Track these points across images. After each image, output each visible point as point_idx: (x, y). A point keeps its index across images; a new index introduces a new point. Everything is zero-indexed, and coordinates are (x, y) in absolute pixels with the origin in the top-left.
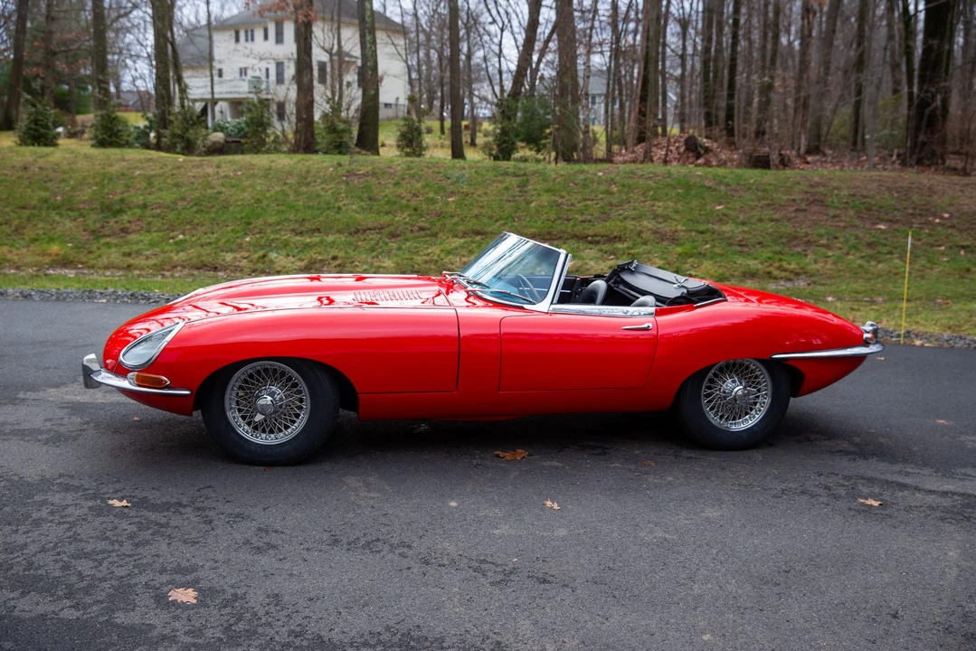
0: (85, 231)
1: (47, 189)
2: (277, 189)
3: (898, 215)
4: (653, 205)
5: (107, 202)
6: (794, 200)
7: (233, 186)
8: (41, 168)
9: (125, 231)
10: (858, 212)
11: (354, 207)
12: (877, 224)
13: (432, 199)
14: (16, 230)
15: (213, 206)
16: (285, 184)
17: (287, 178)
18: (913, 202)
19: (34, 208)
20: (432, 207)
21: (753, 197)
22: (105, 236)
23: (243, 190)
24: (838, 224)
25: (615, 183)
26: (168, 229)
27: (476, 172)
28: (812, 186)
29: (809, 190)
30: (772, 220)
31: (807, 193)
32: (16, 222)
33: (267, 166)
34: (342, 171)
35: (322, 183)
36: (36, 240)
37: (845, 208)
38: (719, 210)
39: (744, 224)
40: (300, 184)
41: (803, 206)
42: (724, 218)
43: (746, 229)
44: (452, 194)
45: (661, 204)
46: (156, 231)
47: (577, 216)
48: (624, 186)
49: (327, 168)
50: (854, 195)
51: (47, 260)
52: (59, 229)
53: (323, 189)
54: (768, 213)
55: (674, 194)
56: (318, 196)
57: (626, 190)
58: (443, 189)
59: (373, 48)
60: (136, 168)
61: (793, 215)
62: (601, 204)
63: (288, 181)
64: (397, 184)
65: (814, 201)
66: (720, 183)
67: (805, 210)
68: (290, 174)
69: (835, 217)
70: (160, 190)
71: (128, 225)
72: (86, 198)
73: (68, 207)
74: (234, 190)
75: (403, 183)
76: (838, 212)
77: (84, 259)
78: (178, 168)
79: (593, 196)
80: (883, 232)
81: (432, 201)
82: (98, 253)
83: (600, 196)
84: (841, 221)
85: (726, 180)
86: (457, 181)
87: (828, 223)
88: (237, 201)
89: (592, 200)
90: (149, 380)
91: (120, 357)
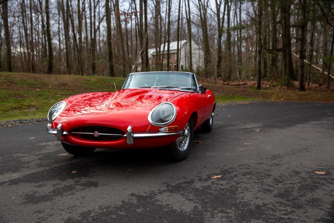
3: (39, 86)
6: (4, 82)
10: (27, 85)
28: (6, 77)
30: (3, 89)
31: (6, 79)
37: (23, 84)
41: (9, 84)
61: (8, 87)
65: (11, 82)
67: (11, 85)
69: (22, 87)
80: (40, 91)
87: (22, 89)
90: (173, 129)
91: (151, 122)
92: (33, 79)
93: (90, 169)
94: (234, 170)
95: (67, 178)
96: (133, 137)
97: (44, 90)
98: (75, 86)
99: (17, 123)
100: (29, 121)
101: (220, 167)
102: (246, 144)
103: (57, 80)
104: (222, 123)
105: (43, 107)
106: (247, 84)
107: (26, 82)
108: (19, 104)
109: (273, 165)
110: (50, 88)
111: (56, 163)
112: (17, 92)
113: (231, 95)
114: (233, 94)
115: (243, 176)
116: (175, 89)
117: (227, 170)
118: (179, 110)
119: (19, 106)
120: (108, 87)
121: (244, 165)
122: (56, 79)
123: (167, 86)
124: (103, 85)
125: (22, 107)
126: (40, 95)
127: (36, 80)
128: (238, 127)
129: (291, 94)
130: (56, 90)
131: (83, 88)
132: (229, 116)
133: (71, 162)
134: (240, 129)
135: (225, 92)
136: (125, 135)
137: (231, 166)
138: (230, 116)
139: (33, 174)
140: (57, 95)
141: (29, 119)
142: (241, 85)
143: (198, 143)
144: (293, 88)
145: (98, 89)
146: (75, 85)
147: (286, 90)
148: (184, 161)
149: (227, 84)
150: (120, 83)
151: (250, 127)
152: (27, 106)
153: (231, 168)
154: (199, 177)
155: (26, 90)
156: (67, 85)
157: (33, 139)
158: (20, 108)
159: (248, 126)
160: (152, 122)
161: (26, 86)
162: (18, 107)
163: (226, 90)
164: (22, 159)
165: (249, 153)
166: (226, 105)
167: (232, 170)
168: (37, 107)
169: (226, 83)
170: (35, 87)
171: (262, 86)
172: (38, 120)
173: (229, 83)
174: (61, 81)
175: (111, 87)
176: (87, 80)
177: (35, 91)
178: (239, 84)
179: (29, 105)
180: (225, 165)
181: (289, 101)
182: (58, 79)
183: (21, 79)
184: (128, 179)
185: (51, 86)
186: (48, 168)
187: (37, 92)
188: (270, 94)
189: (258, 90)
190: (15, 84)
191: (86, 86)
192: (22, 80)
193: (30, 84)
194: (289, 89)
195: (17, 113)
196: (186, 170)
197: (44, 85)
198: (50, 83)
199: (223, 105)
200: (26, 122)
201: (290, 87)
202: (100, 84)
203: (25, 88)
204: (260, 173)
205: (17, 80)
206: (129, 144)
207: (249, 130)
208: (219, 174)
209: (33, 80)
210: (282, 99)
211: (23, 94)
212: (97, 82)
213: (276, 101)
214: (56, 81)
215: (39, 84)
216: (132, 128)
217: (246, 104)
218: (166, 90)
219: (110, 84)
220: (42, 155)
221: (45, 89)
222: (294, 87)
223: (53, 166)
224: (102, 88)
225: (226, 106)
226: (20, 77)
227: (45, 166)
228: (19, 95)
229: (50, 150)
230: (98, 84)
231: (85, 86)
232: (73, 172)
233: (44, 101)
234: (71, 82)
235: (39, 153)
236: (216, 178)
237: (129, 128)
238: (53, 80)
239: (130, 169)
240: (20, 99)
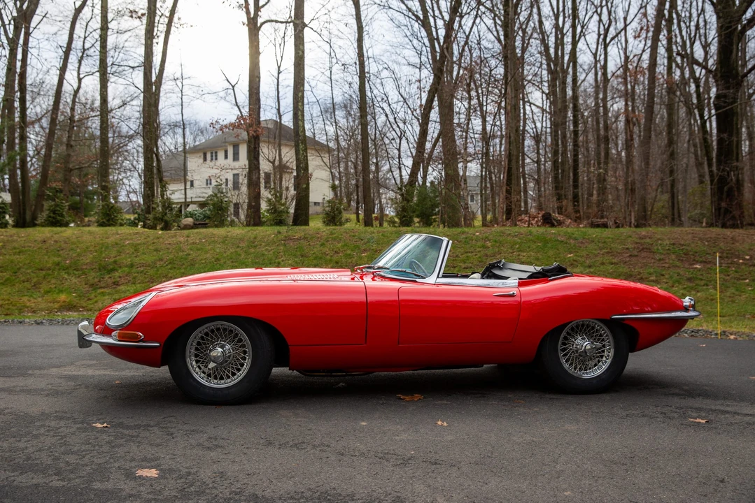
0: (86, 284)
1: (59, 256)
2: (233, 250)
3: (710, 258)
4: (519, 255)
5: (103, 263)
6: (627, 249)
7: (198, 250)
8: (56, 241)
9: (116, 284)
10: (678, 256)
11: (290, 262)
12: (694, 264)
13: (350, 255)
14: (35, 285)
15: (183, 264)
16: (238, 247)
17: (240, 243)
18: (721, 248)
19: (49, 269)
20: (350, 261)
21: (596, 247)
22: (101, 288)
23: (206, 252)
24: (664, 265)
25: (489, 240)
26: (148, 281)
27: (382, 235)
28: (641, 238)
29: (638, 241)
31: (637, 243)
32: (35, 280)
33: (225, 235)
34: (280, 237)
35: (266, 246)
36: (49, 292)
37: (668, 253)
38: (570, 257)
39: (590, 267)
40: (249, 247)
41: (635, 253)
42: (575, 263)
43: (592, 270)
44: (365, 251)
45: (525, 254)
46: (139, 283)
47: (461, 264)
48: (496, 241)
49: (269, 235)
50: (674, 244)
51: (56, 305)
52: (67, 283)
53: (267, 250)
54: (607, 259)
55: (534, 247)
56: (263, 255)
57: (497, 245)
58: (358, 247)
59: (305, 154)
60: (127, 239)
61: (628, 259)
62: (479, 255)
63: (240, 245)
64: (322, 245)
65: (643, 249)
66: (570, 238)
67: (637, 256)
68: (242, 240)
69: (660, 260)
70: (144, 254)
71: (118, 279)
72: (88, 261)
73: (74, 268)
74: (199, 252)
75: (327, 244)
76: (663, 256)
77: (84, 305)
78: (158, 238)
79: (472, 249)
80: (699, 270)
81: (350, 256)
82: (95, 299)
83: (478, 249)
84: (666, 263)
85: (574, 236)
86: (368, 242)
87: (655, 264)
88: (202, 260)
89: (472, 252)
90: (128, 335)
91: (106, 321)
155: (667, 265)
161: (673, 257)
170: (695, 260)
177: (688, 268)
185: (747, 257)
198: (752, 250)
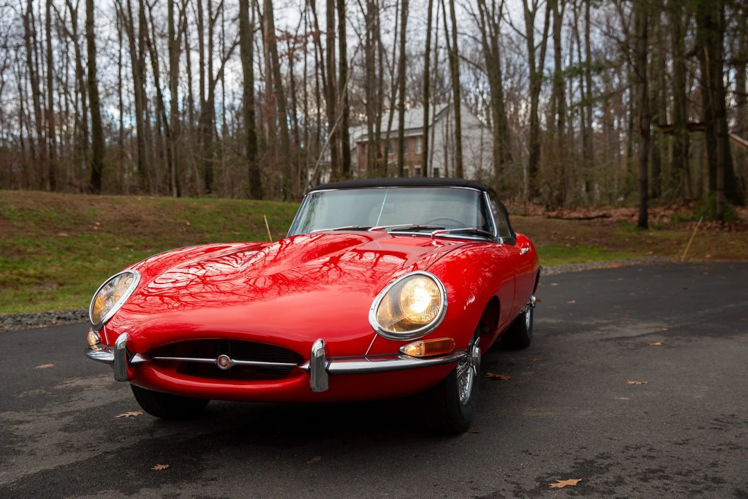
3: (67, 225)
12: (58, 232)
37: (24, 220)
87: (21, 233)
90: (438, 346)
91: (377, 329)
92: (52, 206)
93: (204, 457)
94: (611, 461)
95: (142, 487)
96: (327, 370)
97: (80, 235)
98: (162, 224)
99: (5, 325)
100: (40, 317)
101: (570, 451)
102: (633, 382)
103: (115, 209)
104: (554, 321)
105: (77, 281)
106: (610, 216)
107: (34, 216)
108: (15, 272)
109: (723, 447)
110: (95, 230)
111: (110, 440)
112: (8, 241)
113: (568, 245)
114: (575, 244)
115: (641, 483)
116: (434, 233)
117: (592, 462)
118: (454, 294)
119: (14, 277)
120: (247, 226)
121: (637, 448)
122: (110, 207)
123: (411, 225)
124: (232, 220)
125: (22, 279)
126: (68, 249)
127: (59, 208)
128: (599, 333)
129: (732, 242)
130: (112, 236)
131: (181, 230)
132: (570, 302)
133: (151, 436)
134: (607, 340)
135: (552, 237)
136: (306, 366)
137: (601, 450)
138: (574, 302)
139: (45, 473)
140: (113, 249)
141: (39, 314)
142: (593, 218)
143: (499, 379)
144: (736, 225)
145: (219, 231)
146: (161, 221)
147: (718, 230)
148: (465, 435)
149: (557, 217)
150: (277, 215)
151: (634, 334)
152: (35, 276)
153: (603, 456)
154: (514, 483)
155: (33, 234)
156: (139, 221)
157: (49, 368)
158: (16, 284)
159: (629, 331)
160: (379, 328)
161: (33, 225)
162: (11, 279)
163: (554, 232)
164: (16, 426)
165: (646, 410)
166: (559, 272)
167: (607, 462)
168: (61, 280)
169: (554, 214)
170: (55, 228)
171: (650, 219)
172: (62, 316)
173: (562, 214)
174: (123, 211)
175: (255, 226)
176: (191, 208)
177: (57, 237)
178: (589, 215)
179: (39, 275)
180: (584, 445)
181: (728, 261)
182: (117, 206)
183: (19, 206)
184: (313, 490)
185: (98, 224)
186: (85, 455)
187: (61, 241)
188: (675, 242)
189: (641, 232)
190: (5, 219)
191: (188, 224)
192: (22, 209)
193: (44, 221)
194: (726, 229)
195: (7, 297)
196: (475, 463)
197: (80, 223)
198: (96, 215)
199: (551, 272)
200: (29, 322)
201: (726, 224)
202: (225, 217)
203: (29, 231)
204: (689, 472)
205: (9, 210)
206: (318, 390)
207: (631, 341)
208: (571, 474)
209: (52, 208)
210: (708, 256)
211: (25, 245)
212: (218, 212)
213: (692, 260)
214: (112, 211)
215: (67, 219)
216: (326, 345)
217: (613, 269)
218: (411, 235)
219: (250, 217)
220: (72, 417)
221: (83, 234)
222: (738, 222)
223: (102, 449)
224: (229, 230)
225: (558, 275)
226: (18, 203)
227: (78, 450)
228: (15, 249)
229: (93, 401)
230: (221, 220)
231: (185, 225)
232: (156, 468)
233: (79, 263)
234: (150, 215)
235: (64, 411)
236: (564, 487)
237: (317, 346)
238: (103, 210)
239: (318, 458)
240: (17, 258)
